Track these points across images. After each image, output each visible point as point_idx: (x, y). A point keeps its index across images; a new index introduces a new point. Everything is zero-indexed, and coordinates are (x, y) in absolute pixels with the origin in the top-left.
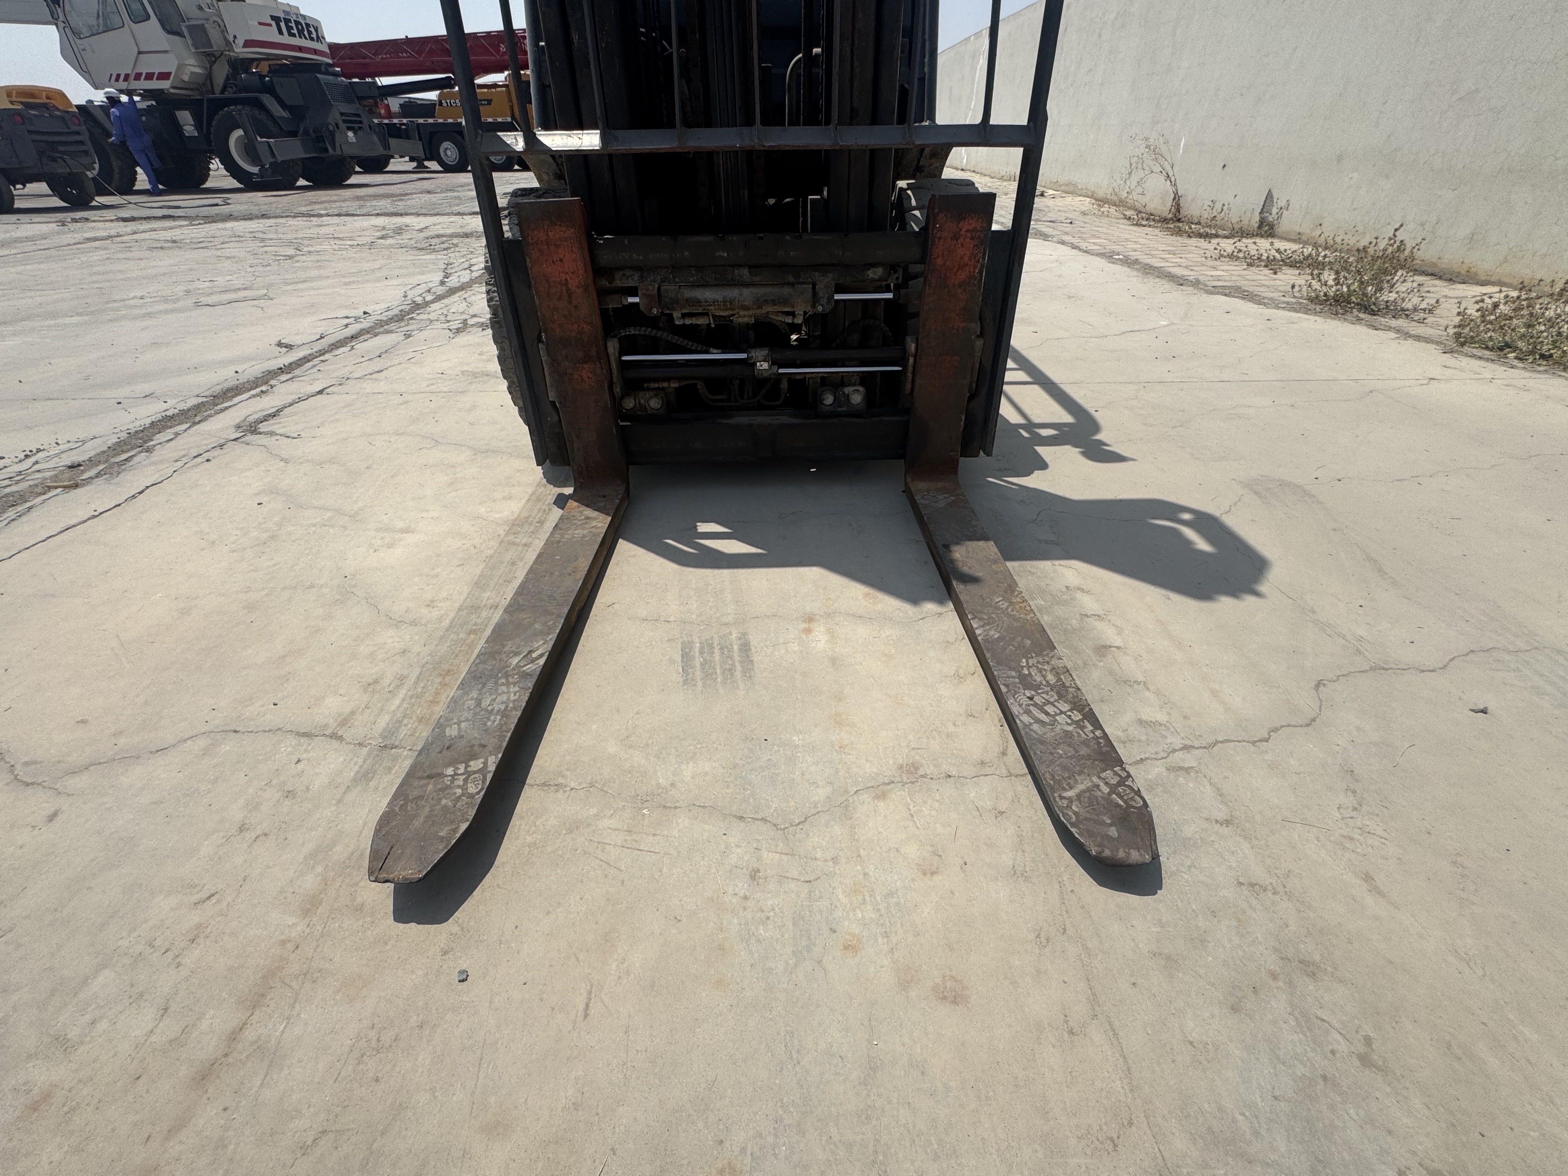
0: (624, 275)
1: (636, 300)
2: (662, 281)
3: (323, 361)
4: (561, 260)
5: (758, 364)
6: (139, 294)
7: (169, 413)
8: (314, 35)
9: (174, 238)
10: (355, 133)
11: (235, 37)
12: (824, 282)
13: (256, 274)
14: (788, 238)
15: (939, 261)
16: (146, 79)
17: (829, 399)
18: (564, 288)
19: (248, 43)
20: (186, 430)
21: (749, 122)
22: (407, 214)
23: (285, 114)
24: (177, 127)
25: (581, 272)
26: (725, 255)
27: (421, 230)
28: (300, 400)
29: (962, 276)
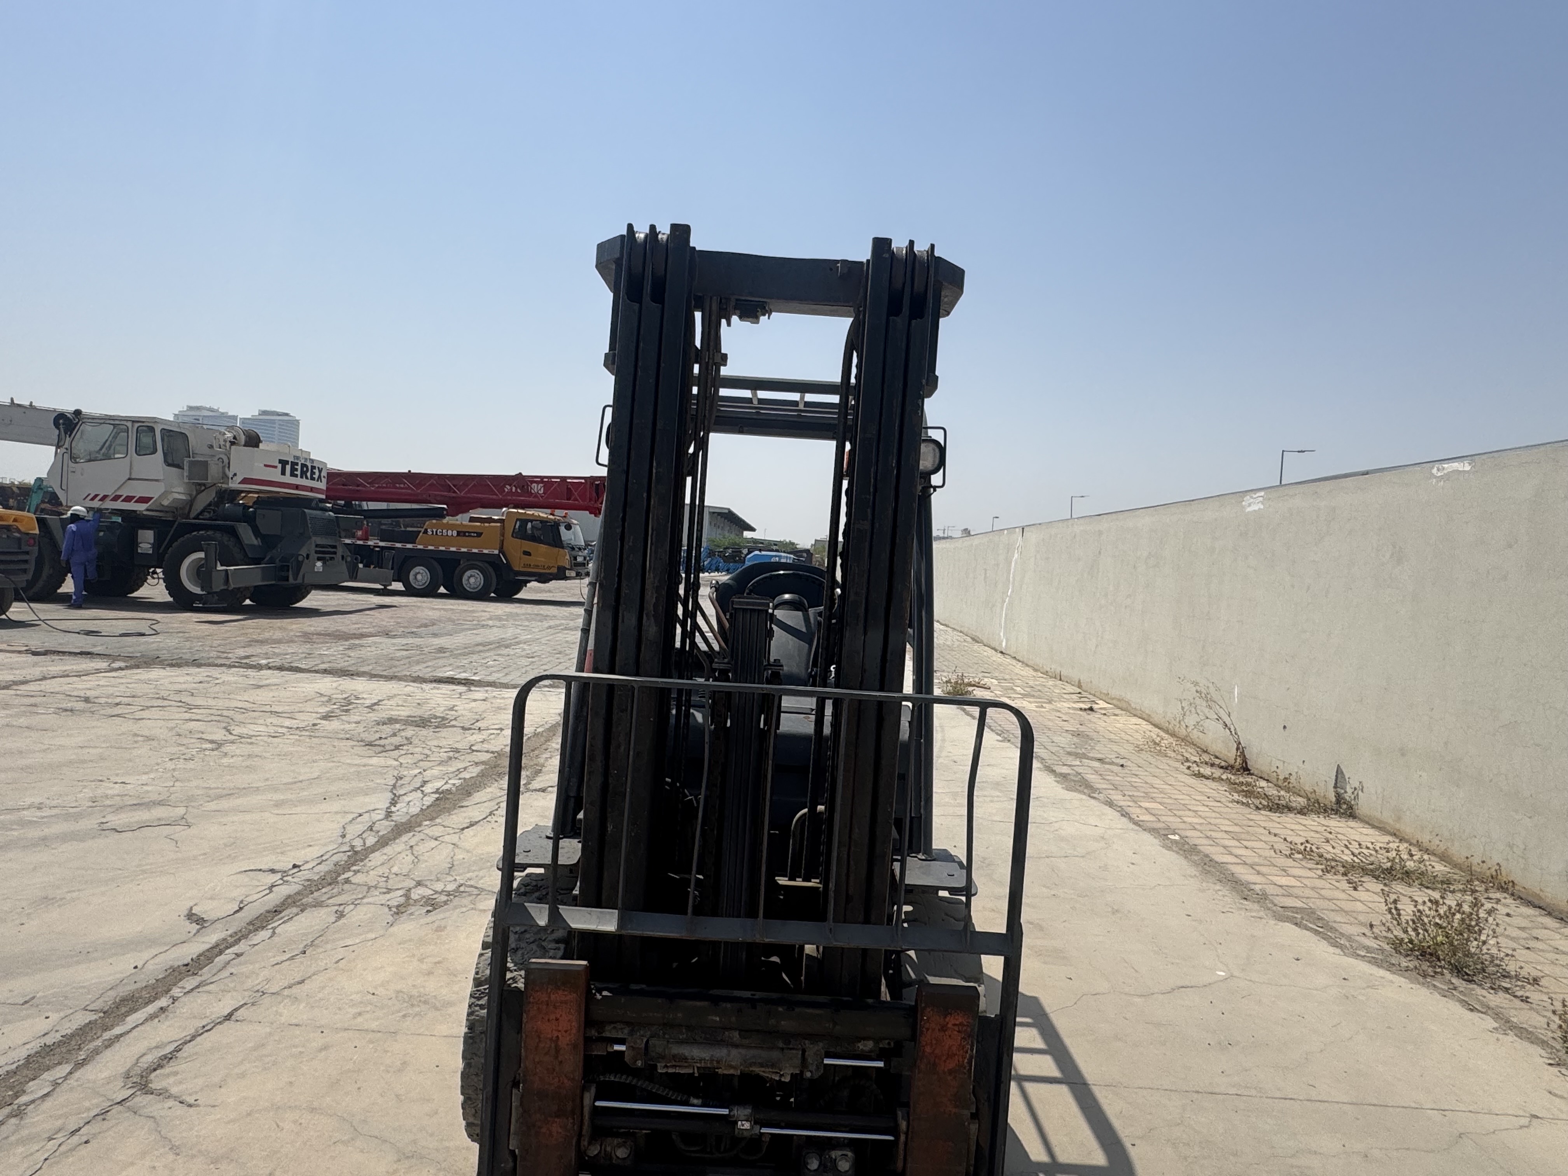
0: (615, 1028)
1: (622, 1048)
2: (652, 1036)
3: (238, 955)
4: (557, 1019)
5: (739, 1123)
7: (49, 1040)
8: (316, 476)
10: (324, 563)
11: (235, 475)
12: (813, 1049)
13: (176, 774)
14: (780, 1009)
15: (928, 1049)
16: (123, 501)
17: (814, 1165)
18: (553, 1045)
19: (245, 481)
20: (65, 1078)
21: (752, 914)
23: (255, 542)
24: (134, 542)
25: (574, 1031)
26: (718, 1019)
27: (371, 707)
29: (951, 1065)
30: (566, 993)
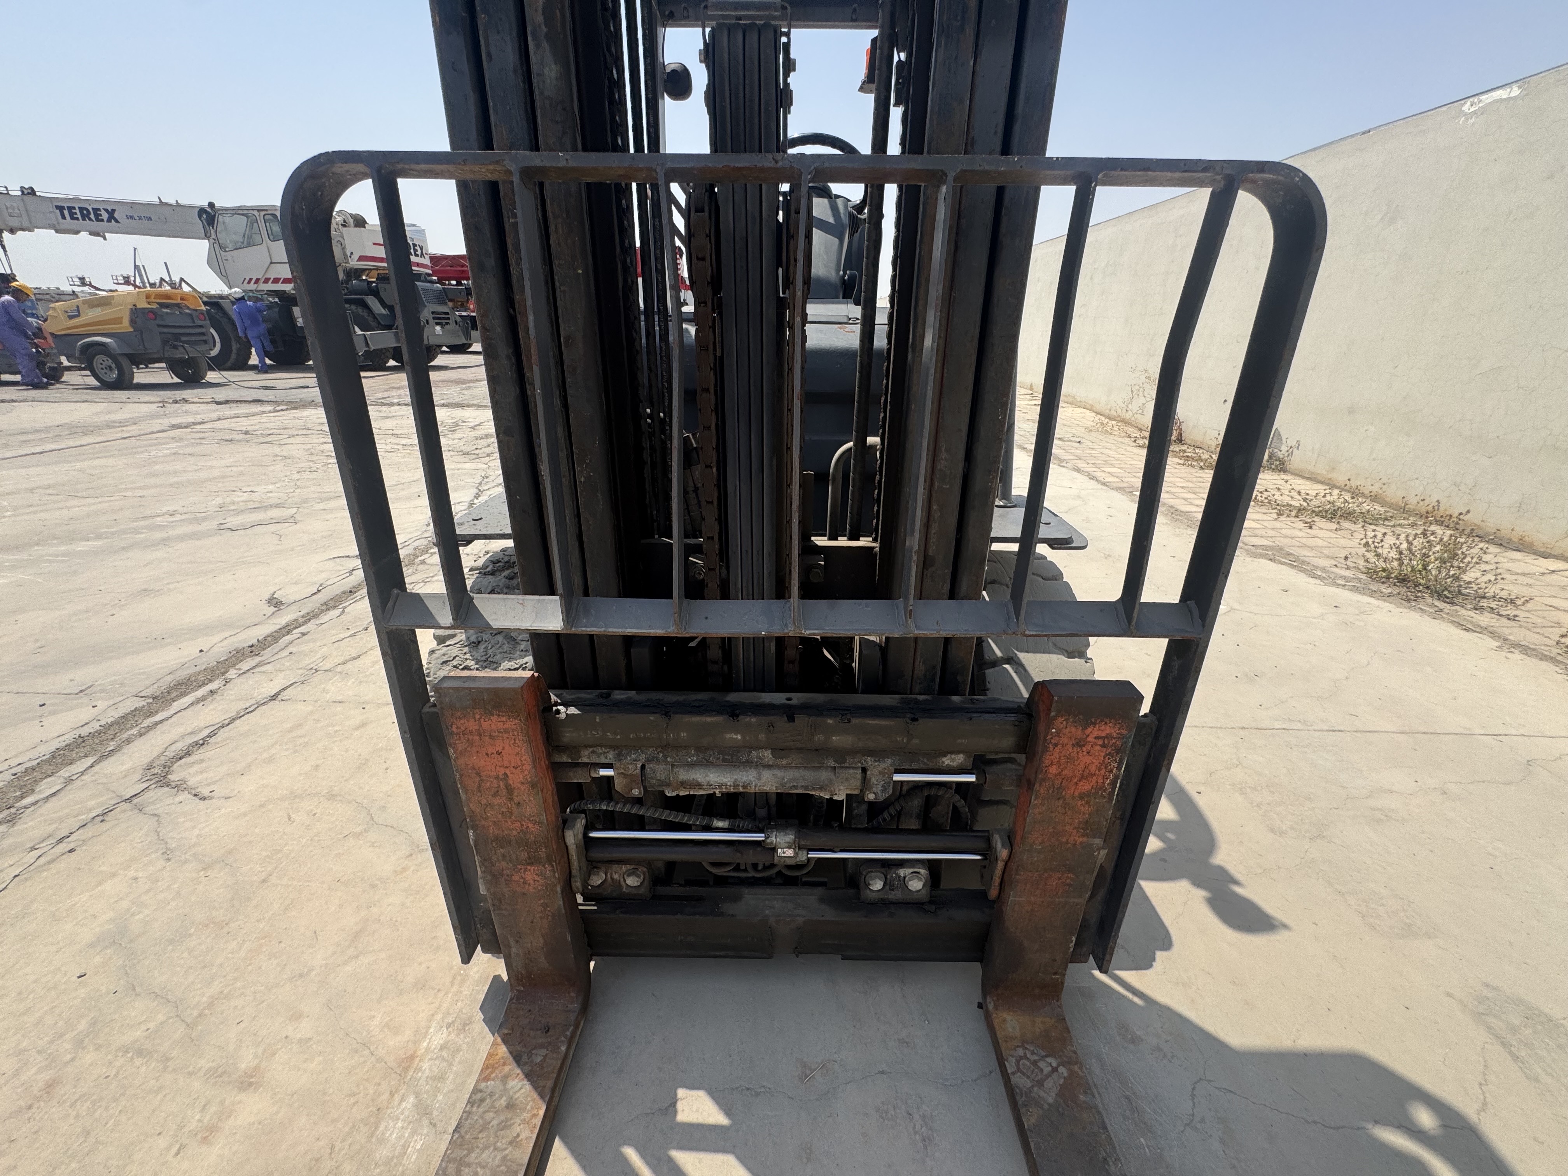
0: (593, 752)
1: (609, 772)
2: (649, 760)
3: (303, 634)
4: (499, 753)
5: (780, 850)
6: (171, 508)
7: (84, 732)
8: (419, 253)
9: (249, 428)
10: (442, 327)
11: (352, 253)
12: (877, 768)
13: (298, 483)
14: (830, 721)
15: (1053, 770)
16: (273, 282)
17: (877, 885)
18: (501, 783)
19: (361, 258)
20: (83, 773)
21: (781, 592)
22: (468, 406)
23: (384, 311)
24: (291, 318)
25: (528, 767)
26: (739, 737)
27: (473, 428)
28: (248, 711)
29: (1085, 787)
30: (504, 719)
